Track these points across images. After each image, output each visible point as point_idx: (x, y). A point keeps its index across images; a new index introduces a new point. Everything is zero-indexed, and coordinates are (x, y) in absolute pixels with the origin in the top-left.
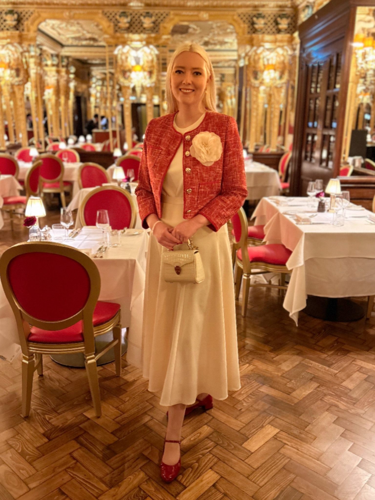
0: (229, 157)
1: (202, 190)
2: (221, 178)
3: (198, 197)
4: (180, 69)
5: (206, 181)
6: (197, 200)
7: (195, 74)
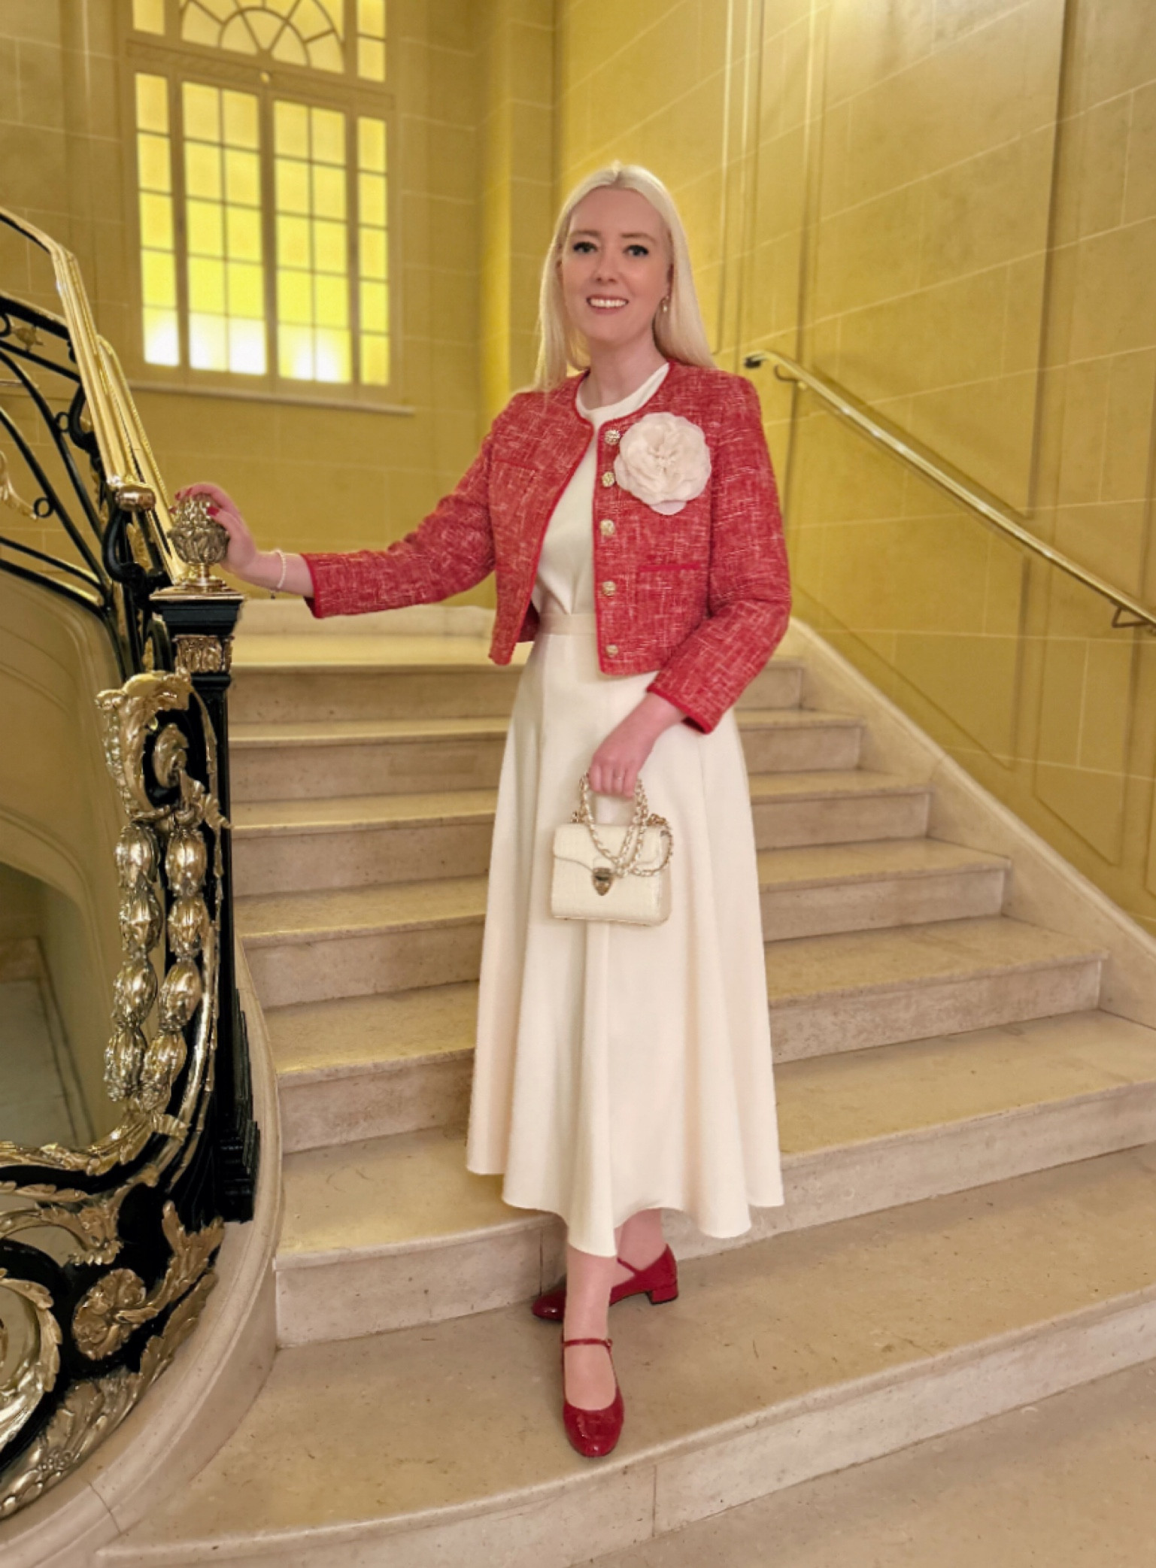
0: (729, 494)
1: (648, 587)
2: (706, 557)
3: (636, 609)
4: (588, 239)
5: (659, 560)
6: (636, 618)
7: (631, 252)
